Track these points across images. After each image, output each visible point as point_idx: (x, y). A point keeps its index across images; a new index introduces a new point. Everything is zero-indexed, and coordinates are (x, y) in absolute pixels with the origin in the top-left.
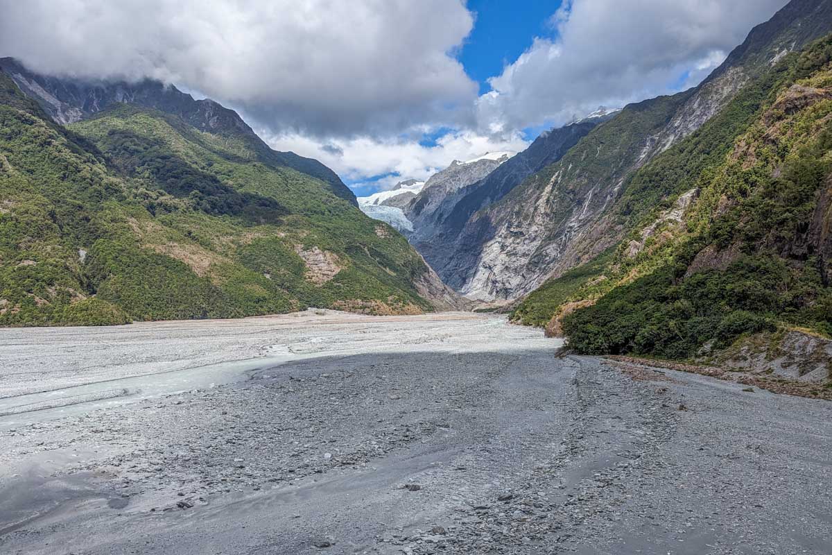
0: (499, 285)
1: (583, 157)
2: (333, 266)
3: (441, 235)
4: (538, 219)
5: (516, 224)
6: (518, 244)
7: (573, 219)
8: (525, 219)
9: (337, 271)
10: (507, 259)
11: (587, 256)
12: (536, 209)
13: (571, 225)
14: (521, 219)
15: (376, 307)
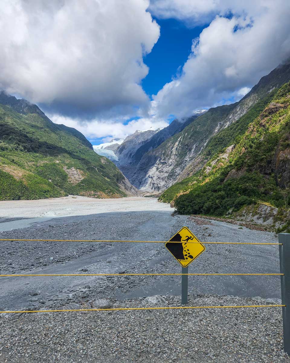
0: (156, 185)
1: (192, 131)
2: (81, 176)
3: (131, 163)
4: (173, 157)
5: (163, 158)
6: (164, 167)
7: (187, 157)
8: (167, 156)
9: (83, 178)
10: (159, 174)
11: (192, 173)
12: (172, 152)
13: (186, 159)
14: (165, 156)
15: (100, 195)
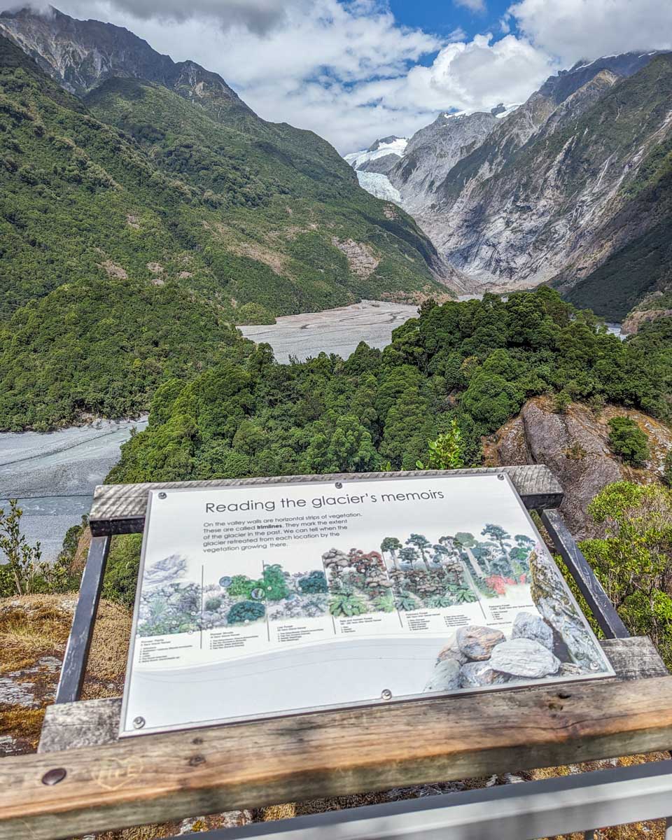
0: (503, 264)
1: (601, 121)
2: (371, 259)
4: (548, 193)
5: (523, 197)
6: (524, 219)
7: (585, 193)
8: (533, 191)
9: (376, 264)
10: (512, 236)
11: (610, 243)
12: (545, 181)
13: (584, 199)
14: (529, 192)
15: (417, 298)
